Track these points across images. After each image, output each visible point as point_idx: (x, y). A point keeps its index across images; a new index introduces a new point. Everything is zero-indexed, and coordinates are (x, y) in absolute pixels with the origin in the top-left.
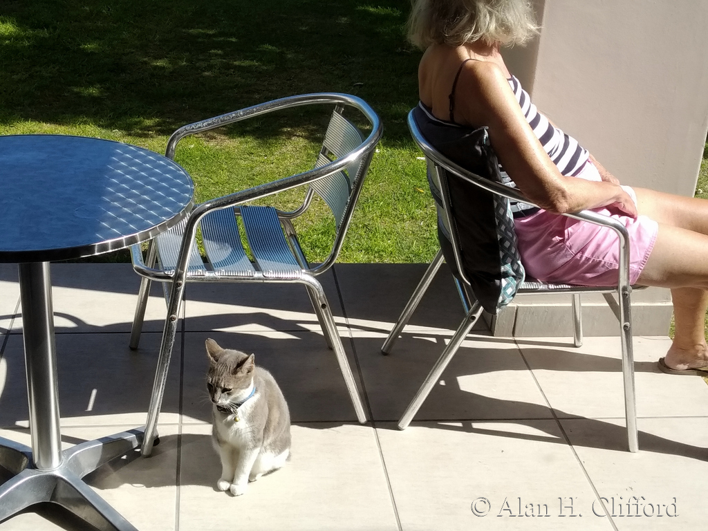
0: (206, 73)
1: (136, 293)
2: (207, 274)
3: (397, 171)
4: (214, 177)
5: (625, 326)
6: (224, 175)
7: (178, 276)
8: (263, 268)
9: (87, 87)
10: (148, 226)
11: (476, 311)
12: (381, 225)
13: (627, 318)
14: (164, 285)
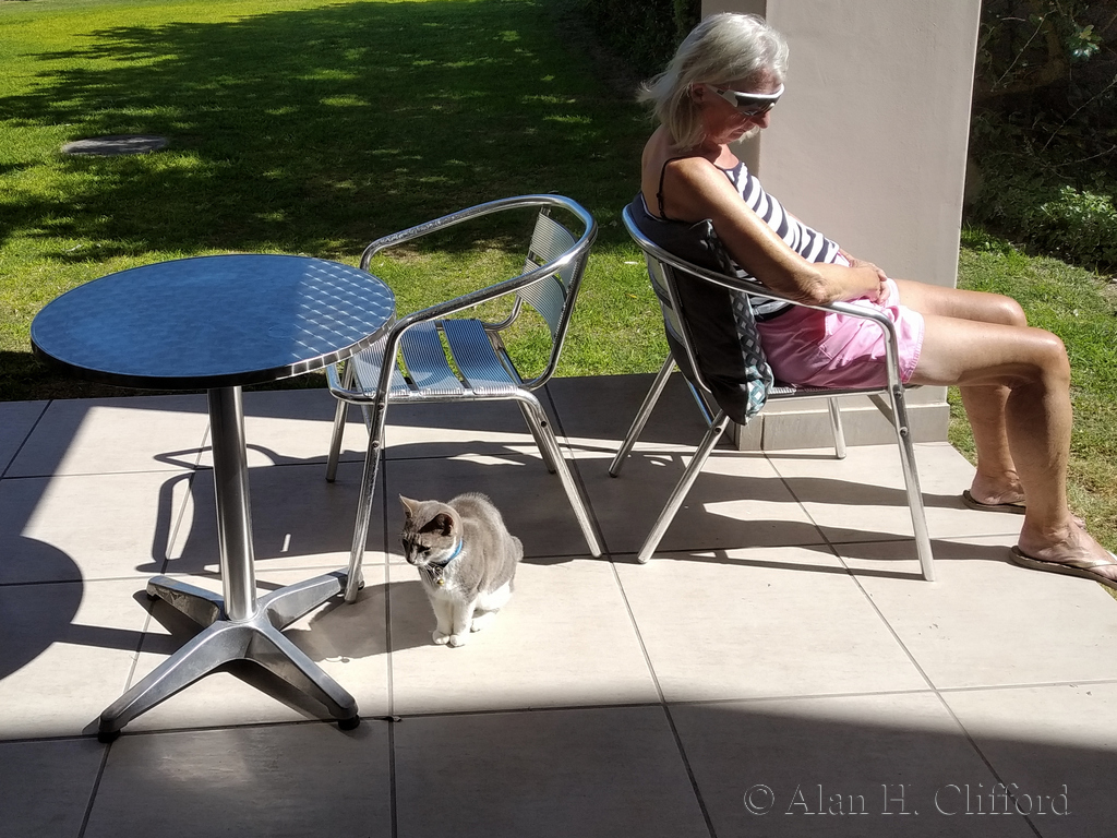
0: (393, 192)
1: (331, 418)
2: (412, 394)
3: (603, 279)
4: (407, 295)
5: (902, 432)
6: (417, 292)
7: (380, 398)
8: (472, 385)
9: (271, 213)
10: (349, 342)
11: (720, 422)
12: (594, 335)
13: (903, 422)
14: (364, 409)
